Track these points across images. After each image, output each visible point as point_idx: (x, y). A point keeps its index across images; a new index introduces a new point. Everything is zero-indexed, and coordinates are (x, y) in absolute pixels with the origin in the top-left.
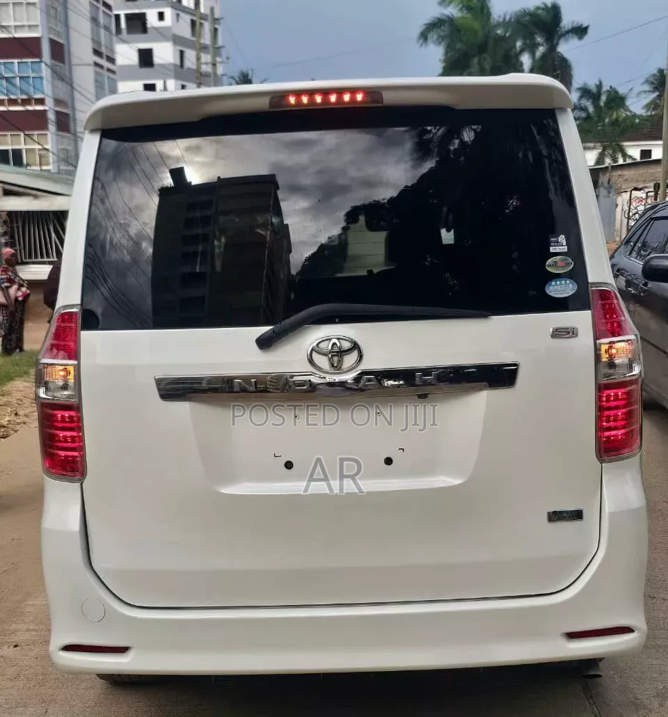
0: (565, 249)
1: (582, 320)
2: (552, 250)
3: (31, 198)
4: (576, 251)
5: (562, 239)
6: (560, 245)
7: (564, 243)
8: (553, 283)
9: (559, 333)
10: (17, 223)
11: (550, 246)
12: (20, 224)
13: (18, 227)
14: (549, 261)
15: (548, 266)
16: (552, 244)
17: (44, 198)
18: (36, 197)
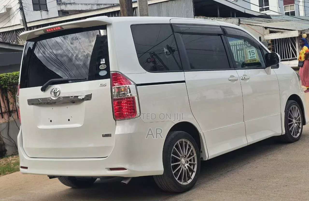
0: (104, 62)
1: (108, 81)
2: (101, 63)
3: (280, 33)
4: (107, 63)
5: (104, 60)
6: (103, 61)
7: (104, 61)
8: (101, 72)
9: (102, 85)
10: (276, 44)
11: (100, 62)
12: (277, 45)
13: (276, 46)
14: (100, 66)
15: (100, 67)
16: (101, 61)
17: (285, 33)
18: (282, 32)
